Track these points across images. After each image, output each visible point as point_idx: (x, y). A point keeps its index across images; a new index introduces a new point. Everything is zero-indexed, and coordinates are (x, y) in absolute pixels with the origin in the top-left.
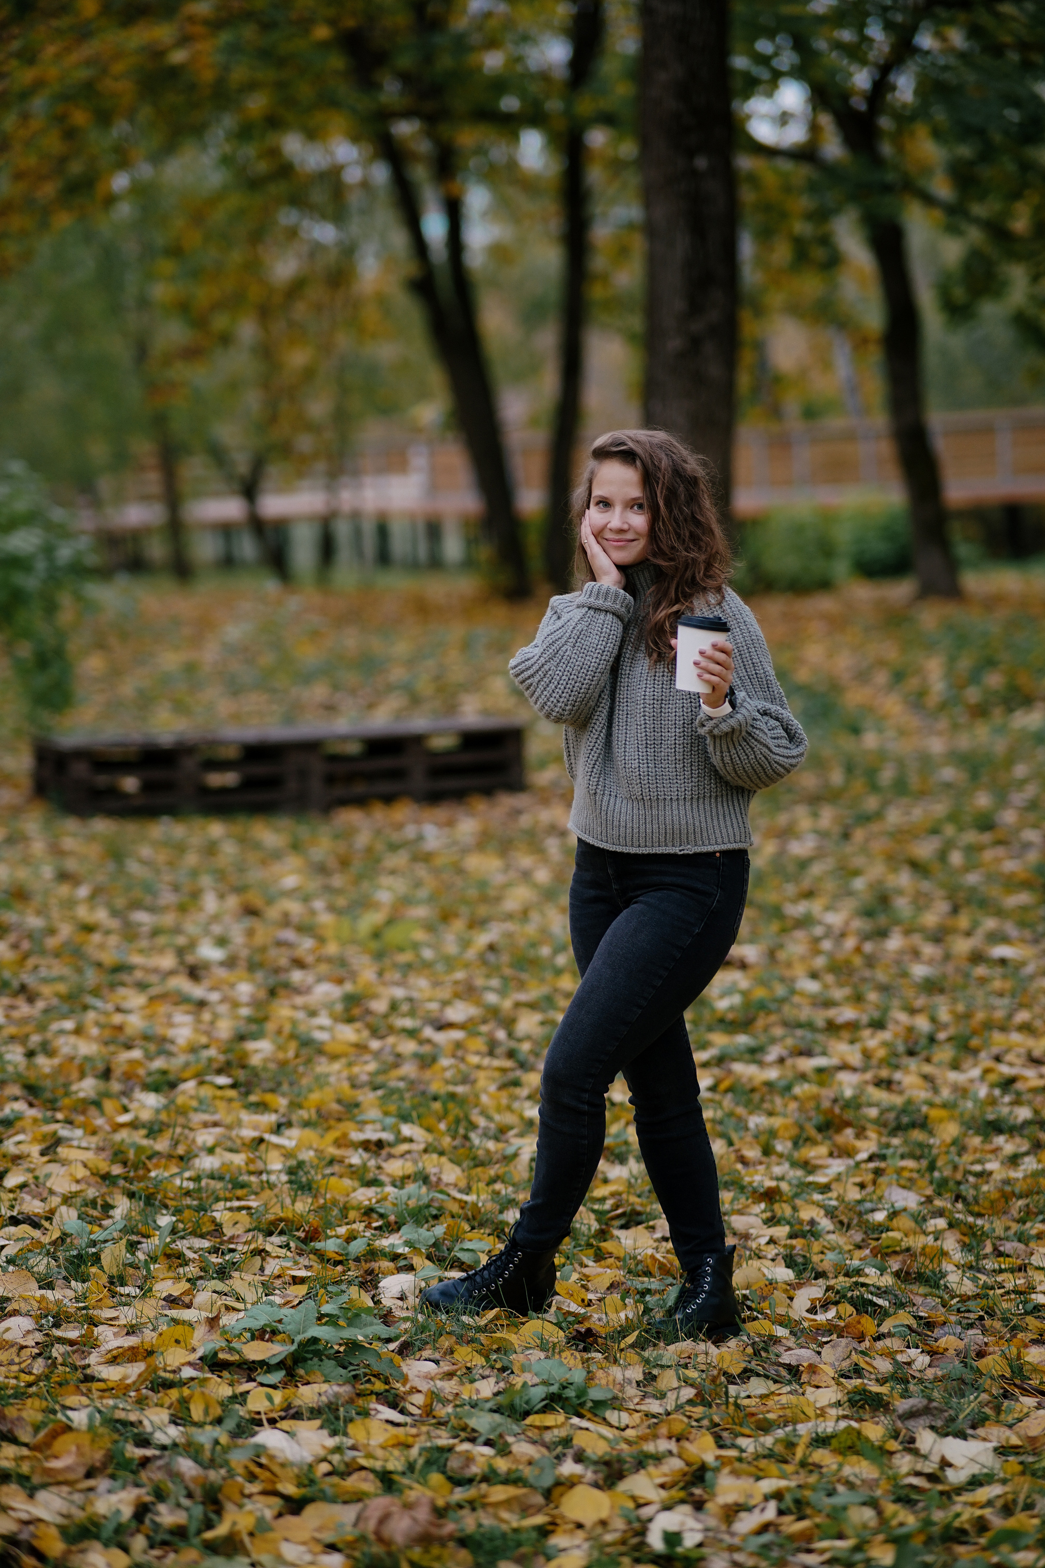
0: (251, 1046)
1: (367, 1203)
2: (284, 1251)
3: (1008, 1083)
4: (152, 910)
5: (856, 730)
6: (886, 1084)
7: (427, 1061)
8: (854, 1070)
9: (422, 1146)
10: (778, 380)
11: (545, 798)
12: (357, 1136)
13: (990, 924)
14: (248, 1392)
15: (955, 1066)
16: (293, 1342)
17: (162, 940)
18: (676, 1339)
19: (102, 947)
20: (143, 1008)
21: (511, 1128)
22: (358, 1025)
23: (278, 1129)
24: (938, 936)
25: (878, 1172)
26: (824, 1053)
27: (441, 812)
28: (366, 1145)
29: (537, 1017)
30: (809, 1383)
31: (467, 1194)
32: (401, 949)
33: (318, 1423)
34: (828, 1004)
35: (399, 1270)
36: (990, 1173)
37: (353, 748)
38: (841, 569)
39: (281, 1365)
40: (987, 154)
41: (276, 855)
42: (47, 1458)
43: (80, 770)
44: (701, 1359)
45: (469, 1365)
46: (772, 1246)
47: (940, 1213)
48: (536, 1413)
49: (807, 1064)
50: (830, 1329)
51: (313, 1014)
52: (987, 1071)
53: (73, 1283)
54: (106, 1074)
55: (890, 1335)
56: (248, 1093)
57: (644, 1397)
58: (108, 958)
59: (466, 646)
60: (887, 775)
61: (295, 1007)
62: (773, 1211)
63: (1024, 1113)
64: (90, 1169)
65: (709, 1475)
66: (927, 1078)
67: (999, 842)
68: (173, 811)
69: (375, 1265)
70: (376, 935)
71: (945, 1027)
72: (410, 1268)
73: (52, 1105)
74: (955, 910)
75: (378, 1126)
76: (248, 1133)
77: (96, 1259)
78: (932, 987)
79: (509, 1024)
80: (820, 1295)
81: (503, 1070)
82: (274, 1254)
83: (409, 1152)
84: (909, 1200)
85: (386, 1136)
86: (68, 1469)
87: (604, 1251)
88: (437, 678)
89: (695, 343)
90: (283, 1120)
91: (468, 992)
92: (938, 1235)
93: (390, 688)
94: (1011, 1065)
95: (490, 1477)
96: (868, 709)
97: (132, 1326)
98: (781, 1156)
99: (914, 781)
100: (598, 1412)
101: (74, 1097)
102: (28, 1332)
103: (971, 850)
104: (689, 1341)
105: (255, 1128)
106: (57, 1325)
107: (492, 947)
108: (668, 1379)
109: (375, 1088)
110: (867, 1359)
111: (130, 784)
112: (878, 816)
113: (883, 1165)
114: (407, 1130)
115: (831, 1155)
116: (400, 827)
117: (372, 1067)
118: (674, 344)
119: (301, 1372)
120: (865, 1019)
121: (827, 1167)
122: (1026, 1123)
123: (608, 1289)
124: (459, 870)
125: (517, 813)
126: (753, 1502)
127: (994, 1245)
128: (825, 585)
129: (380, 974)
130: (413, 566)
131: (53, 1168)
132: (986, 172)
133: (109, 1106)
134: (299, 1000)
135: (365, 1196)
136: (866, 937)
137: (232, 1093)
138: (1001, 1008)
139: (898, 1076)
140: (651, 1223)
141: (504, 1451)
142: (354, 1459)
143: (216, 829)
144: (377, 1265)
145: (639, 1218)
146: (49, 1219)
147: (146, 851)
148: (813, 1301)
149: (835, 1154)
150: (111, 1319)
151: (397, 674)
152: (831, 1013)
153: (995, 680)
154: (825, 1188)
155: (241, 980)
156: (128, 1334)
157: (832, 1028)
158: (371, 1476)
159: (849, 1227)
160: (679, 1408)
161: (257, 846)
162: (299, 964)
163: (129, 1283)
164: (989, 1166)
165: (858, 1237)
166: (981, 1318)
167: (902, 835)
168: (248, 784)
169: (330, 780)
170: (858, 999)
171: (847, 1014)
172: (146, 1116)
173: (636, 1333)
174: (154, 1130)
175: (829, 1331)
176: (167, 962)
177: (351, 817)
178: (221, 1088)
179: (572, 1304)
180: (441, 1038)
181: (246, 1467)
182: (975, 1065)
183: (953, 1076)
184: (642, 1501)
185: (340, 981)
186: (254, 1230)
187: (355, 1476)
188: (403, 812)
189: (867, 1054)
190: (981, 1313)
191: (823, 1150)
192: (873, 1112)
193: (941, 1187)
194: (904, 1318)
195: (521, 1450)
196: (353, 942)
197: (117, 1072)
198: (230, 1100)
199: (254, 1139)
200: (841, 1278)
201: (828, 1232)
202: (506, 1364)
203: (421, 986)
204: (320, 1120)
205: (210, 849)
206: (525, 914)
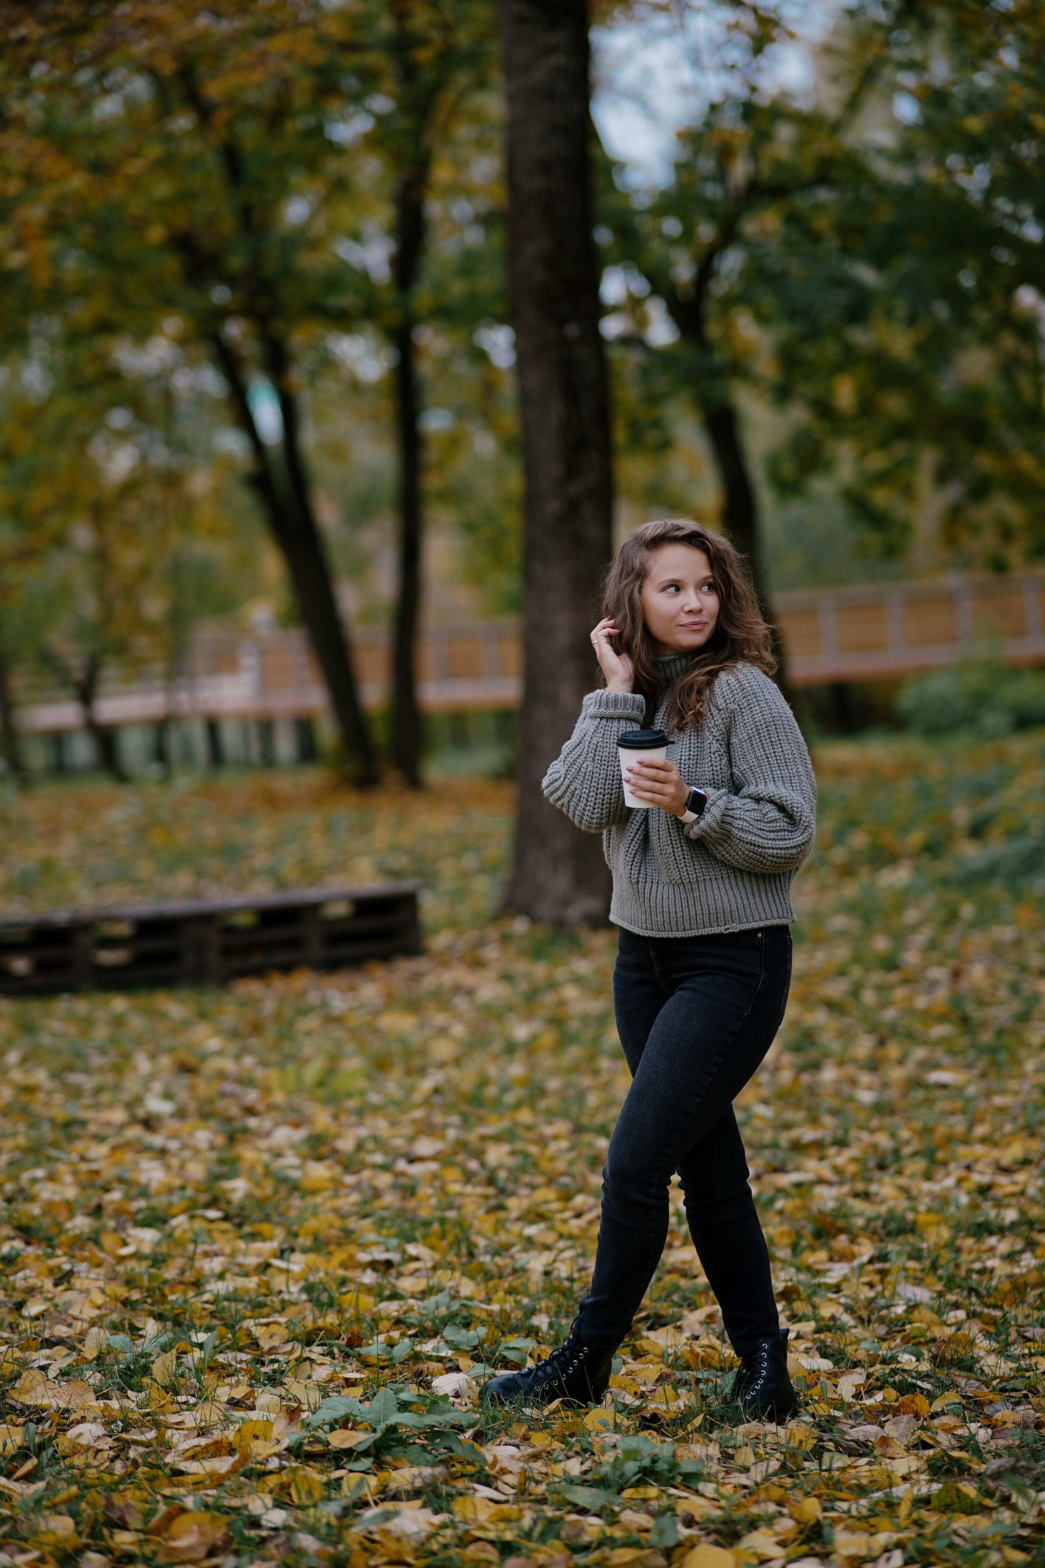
0: (227, 1185)
1: (395, 1314)
2: (328, 1358)
3: (984, 1190)
4: (87, 1071)
6: (866, 1196)
7: (409, 1191)
8: (830, 1184)
9: (430, 1264)
11: (444, 961)
12: (364, 1257)
13: (920, 1053)
14: (341, 1478)
15: (928, 1176)
16: (374, 1431)
17: (106, 1097)
18: (740, 1422)
19: (47, 1104)
20: (107, 1157)
21: (513, 1245)
22: (329, 1162)
23: (281, 1254)
24: (873, 1065)
25: (883, 1273)
26: (797, 1169)
27: (342, 979)
28: (373, 1265)
29: (505, 1148)
30: (883, 1455)
31: (489, 1304)
32: (350, 1095)
33: (418, 1503)
34: (788, 1126)
35: (448, 1370)
36: (992, 1270)
37: (245, 920)
39: (366, 1453)
40: (813, 334)
41: (185, 1025)
42: (166, 1540)
44: (769, 1438)
45: (549, 1449)
46: (800, 1341)
47: (956, 1306)
48: (630, 1487)
49: (785, 1180)
50: (885, 1409)
51: (278, 1155)
52: (960, 1181)
53: (130, 1393)
54: (97, 1211)
55: (943, 1413)
56: (240, 1226)
57: (727, 1472)
58: (60, 1114)
59: (328, 830)
61: (260, 1150)
62: (792, 1309)
63: (1011, 1215)
64: (109, 1296)
65: (826, 1531)
66: (905, 1191)
67: (906, 981)
68: (72, 989)
69: (423, 1367)
70: (321, 1083)
71: (907, 1143)
72: (458, 1369)
73: (49, 1242)
74: (882, 1042)
75: (382, 1248)
76: (252, 1261)
77: (146, 1370)
78: (881, 1109)
79: (479, 1155)
80: (862, 1382)
81: (486, 1197)
82: (319, 1362)
83: (417, 1270)
84: (923, 1295)
85: (395, 1257)
86: (190, 1548)
87: (639, 1348)
88: (302, 861)
89: (573, 506)
90: (285, 1246)
91: (428, 1129)
92: (959, 1325)
94: (981, 1173)
95: (605, 1542)
97: (202, 1428)
98: (783, 1262)
100: (690, 1485)
101: (71, 1233)
102: (99, 1438)
103: (880, 989)
104: (754, 1423)
105: (259, 1255)
106: (125, 1430)
107: (437, 1091)
108: (746, 1456)
109: (365, 1216)
110: (929, 1434)
111: (20, 965)
113: (887, 1265)
114: (412, 1249)
115: (831, 1259)
116: (303, 994)
117: (355, 1197)
118: (553, 507)
119: (388, 1458)
120: (829, 1139)
121: (829, 1270)
122: (1013, 1224)
123: (657, 1381)
124: (376, 1031)
125: (418, 977)
126: (875, 1553)
127: (1018, 1331)
129: (335, 1117)
130: (246, 765)
131: (69, 1296)
132: (811, 352)
133: (108, 1240)
134: (263, 1144)
135: (392, 1308)
136: (802, 1069)
137: (226, 1226)
138: (959, 1124)
139: (874, 1188)
140: (678, 1324)
141: (612, 1519)
142: (467, 1532)
143: (119, 1004)
144: (426, 1366)
145: (663, 1321)
146: (81, 1341)
147: (56, 1025)
148: (857, 1387)
149: (836, 1258)
150: (177, 1424)
151: (261, 860)
152: (795, 1133)
153: (859, 840)
154: (837, 1289)
155: (196, 1128)
156: (198, 1435)
157: (797, 1147)
158: (489, 1547)
159: (869, 1321)
160: (766, 1479)
161: (163, 1016)
162: (250, 1111)
163: (183, 1392)
164: (990, 1264)
165: (882, 1330)
166: (1026, 1396)
167: (814, 977)
168: (141, 960)
169: (227, 952)
170: (814, 1121)
171: (808, 1134)
172: (147, 1249)
173: (701, 1417)
174: (158, 1260)
175: (884, 1411)
176: (118, 1116)
177: (250, 988)
178: (212, 1221)
179: (627, 1396)
180: (416, 1169)
181: (361, 1543)
182: (948, 1175)
183: (926, 1186)
184: (764, 1558)
185: (297, 1125)
186: (292, 1341)
187: (472, 1548)
188: (302, 980)
189: (837, 1170)
190: (1025, 1392)
191: (822, 1255)
192: (860, 1222)
193: (950, 1283)
194: (952, 1397)
195: (629, 1518)
196: (300, 1090)
197: (109, 1209)
198: (224, 1232)
199: (259, 1265)
200: (878, 1366)
201: (851, 1327)
202: (585, 1445)
203: (381, 1126)
204: (319, 1245)
205: (119, 1021)
206: (457, 1062)
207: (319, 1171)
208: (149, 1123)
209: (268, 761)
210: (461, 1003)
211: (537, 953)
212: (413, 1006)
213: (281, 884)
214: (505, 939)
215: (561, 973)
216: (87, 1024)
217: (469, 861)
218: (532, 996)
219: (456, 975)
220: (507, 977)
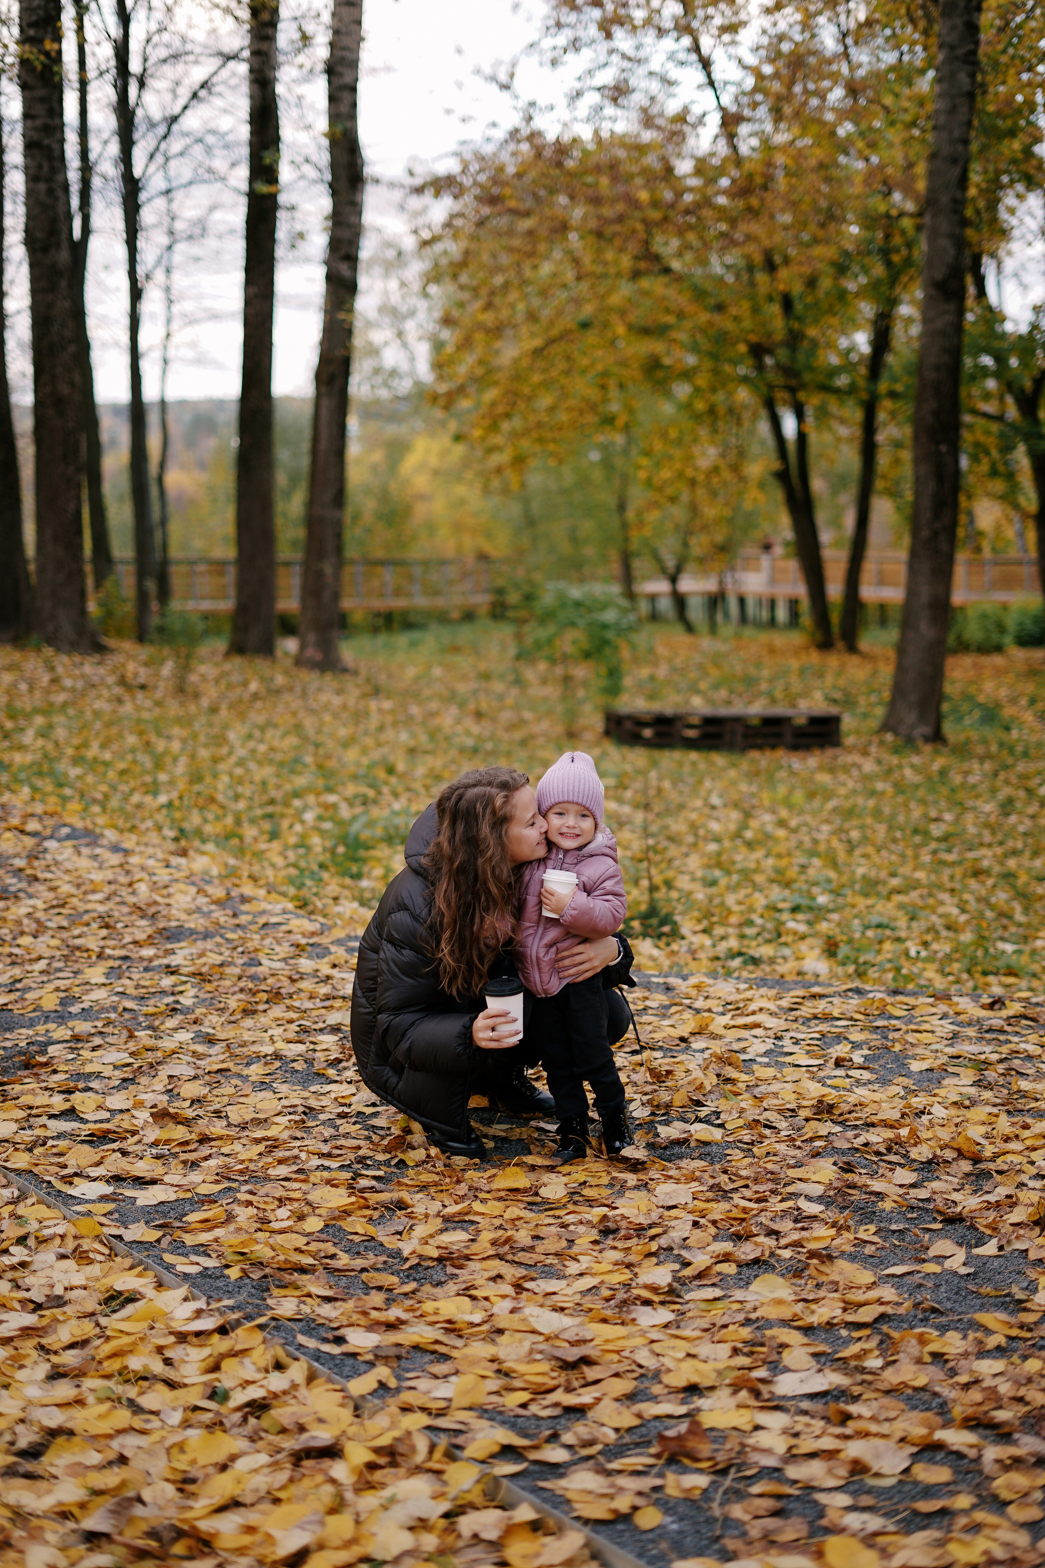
0: (745, 832)
4: (685, 783)
5: (1007, 729)
7: (816, 842)
10: (980, 534)
11: (850, 750)
17: (694, 795)
19: (671, 795)
20: (697, 818)
22: (785, 829)
27: (800, 754)
32: (797, 805)
34: (981, 836)
37: (755, 722)
38: (1008, 640)
41: (726, 768)
43: (628, 725)
51: (765, 824)
60: (1019, 749)
61: (758, 822)
68: (672, 746)
88: (786, 690)
89: (935, 534)
93: (761, 693)
96: (1013, 719)
99: (1032, 751)
107: (835, 807)
111: (647, 733)
112: (1013, 766)
116: (780, 760)
118: (925, 533)
120: (996, 842)
124: (812, 780)
125: (835, 758)
128: (998, 649)
134: (759, 819)
136: (1001, 815)
143: (694, 756)
151: (764, 686)
152: (982, 839)
162: (754, 807)
167: (1024, 777)
168: (705, 736)
169: (745, 736)
171: (989, 840)
177: (755, 754)
178: (739, 843)
185: (773, 814)
188: (780, 753)
196: (776, 800)
203: (808, 818)
204: (779, 856)
205: (694, 764)
206: (846, 797)
207: (781, 833)
208: (713, 808)
209: (772, 622)
210: (855, 773)
211: (896, 751)
212: (832, 770)
213: (773, 701)
214: (882, 743)
215: (905, 761)
216: (680, 764)
217: (873, 698)
218: (889, 771)
219: (856, 758)
220: (879, 762)
